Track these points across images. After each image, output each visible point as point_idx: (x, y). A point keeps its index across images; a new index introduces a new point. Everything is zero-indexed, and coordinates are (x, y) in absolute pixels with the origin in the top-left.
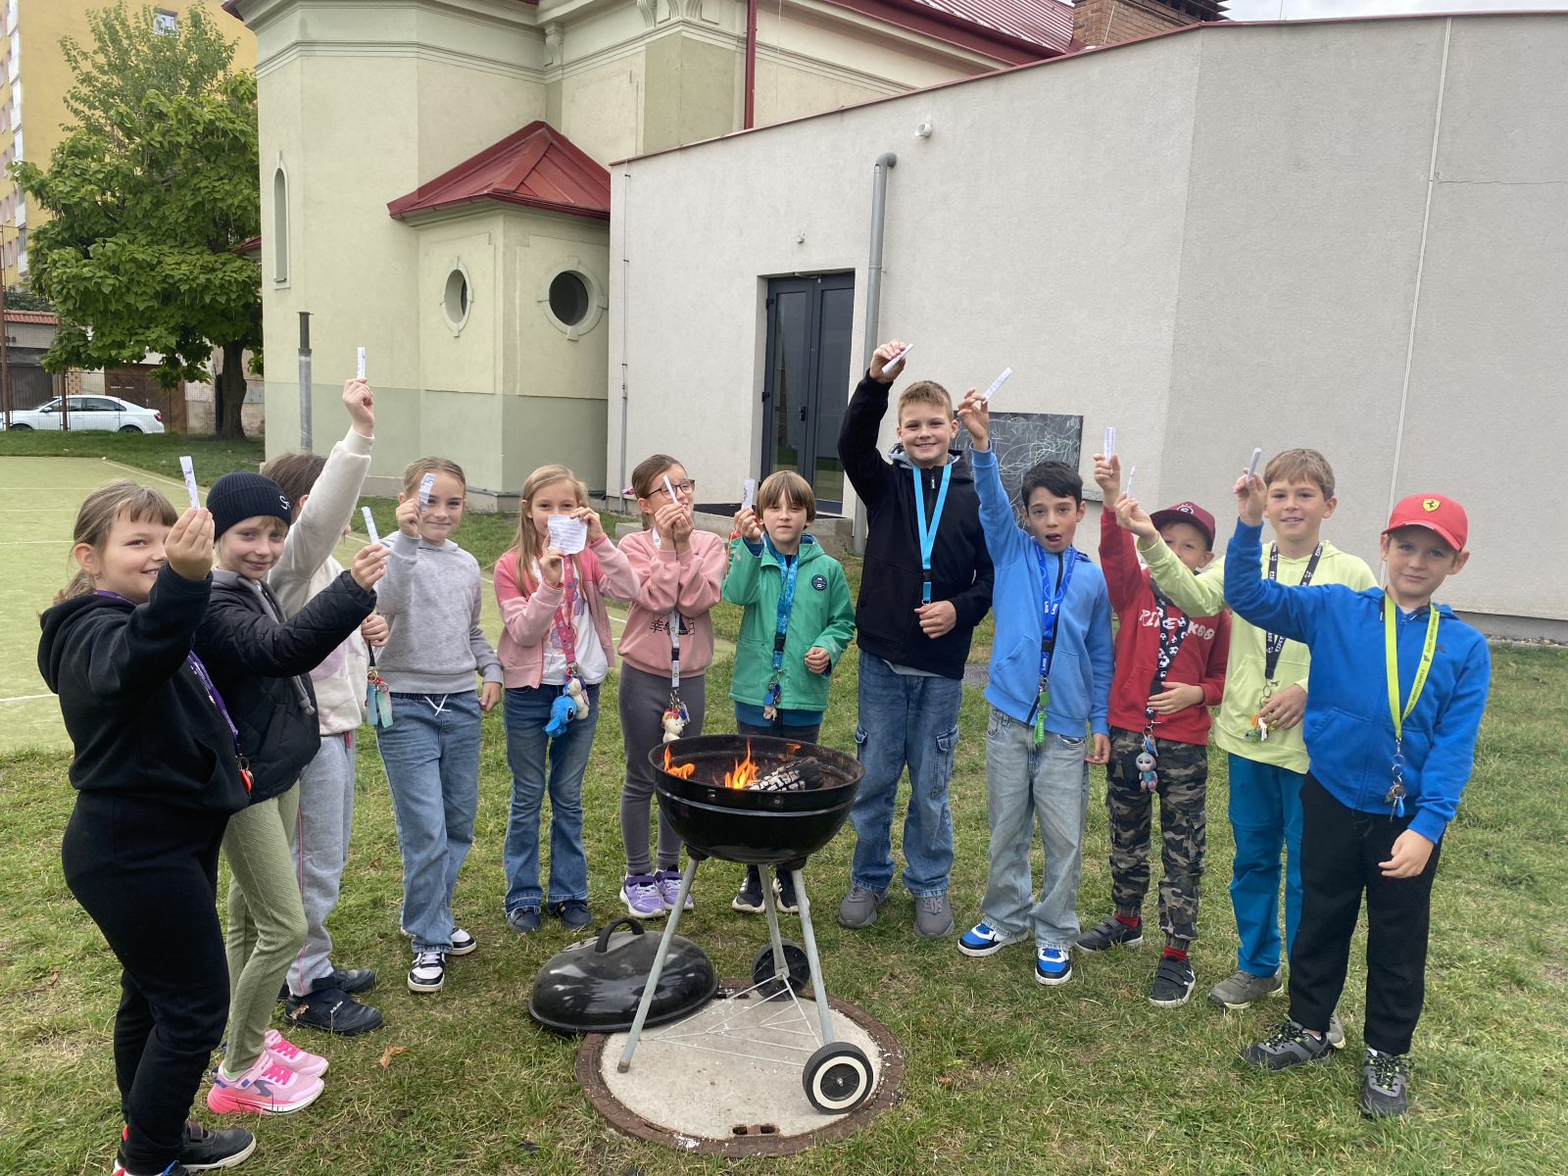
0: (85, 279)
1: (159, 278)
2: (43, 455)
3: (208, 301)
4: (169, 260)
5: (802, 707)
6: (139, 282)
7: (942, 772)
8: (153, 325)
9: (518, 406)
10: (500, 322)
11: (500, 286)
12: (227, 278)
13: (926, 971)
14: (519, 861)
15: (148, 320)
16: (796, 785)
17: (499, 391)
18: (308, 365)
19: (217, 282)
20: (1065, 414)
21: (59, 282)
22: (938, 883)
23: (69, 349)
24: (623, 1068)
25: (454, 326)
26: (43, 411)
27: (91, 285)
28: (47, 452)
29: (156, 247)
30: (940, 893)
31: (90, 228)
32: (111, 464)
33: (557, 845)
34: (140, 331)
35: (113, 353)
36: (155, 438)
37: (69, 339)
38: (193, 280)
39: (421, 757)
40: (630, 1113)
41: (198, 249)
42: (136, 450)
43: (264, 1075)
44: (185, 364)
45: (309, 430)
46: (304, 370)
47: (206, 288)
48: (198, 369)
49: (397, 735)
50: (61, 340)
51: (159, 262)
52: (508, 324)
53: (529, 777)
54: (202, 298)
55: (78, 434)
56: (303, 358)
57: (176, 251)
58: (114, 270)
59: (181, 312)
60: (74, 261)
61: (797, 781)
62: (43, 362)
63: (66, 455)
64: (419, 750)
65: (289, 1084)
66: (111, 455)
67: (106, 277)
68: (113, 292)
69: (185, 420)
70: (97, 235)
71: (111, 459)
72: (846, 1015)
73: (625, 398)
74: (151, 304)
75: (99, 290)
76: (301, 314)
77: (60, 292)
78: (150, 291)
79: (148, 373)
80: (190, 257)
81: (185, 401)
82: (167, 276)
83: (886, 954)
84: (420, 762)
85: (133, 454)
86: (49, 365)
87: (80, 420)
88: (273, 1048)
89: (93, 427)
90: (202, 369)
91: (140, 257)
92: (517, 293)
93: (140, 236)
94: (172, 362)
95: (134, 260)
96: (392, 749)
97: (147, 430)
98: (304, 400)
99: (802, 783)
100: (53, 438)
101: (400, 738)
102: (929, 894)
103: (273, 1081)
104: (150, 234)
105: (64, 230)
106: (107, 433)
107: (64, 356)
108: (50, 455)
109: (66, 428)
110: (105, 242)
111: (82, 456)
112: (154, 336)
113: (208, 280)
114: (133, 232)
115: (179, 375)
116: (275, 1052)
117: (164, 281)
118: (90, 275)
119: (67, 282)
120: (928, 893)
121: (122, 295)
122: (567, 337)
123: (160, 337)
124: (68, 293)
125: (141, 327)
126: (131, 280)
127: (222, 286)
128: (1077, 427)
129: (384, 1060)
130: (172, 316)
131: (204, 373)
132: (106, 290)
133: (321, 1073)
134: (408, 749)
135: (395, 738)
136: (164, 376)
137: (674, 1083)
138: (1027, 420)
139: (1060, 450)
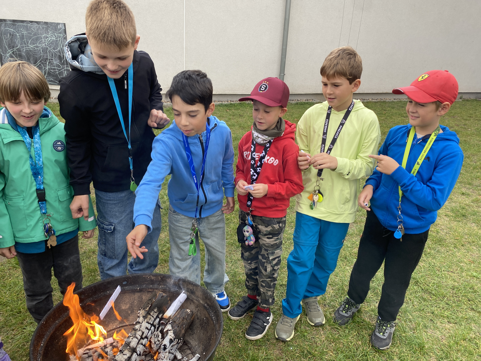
20: (56, 22)
128: (63, 28)
138: (38, 24)
139: (57, 38)
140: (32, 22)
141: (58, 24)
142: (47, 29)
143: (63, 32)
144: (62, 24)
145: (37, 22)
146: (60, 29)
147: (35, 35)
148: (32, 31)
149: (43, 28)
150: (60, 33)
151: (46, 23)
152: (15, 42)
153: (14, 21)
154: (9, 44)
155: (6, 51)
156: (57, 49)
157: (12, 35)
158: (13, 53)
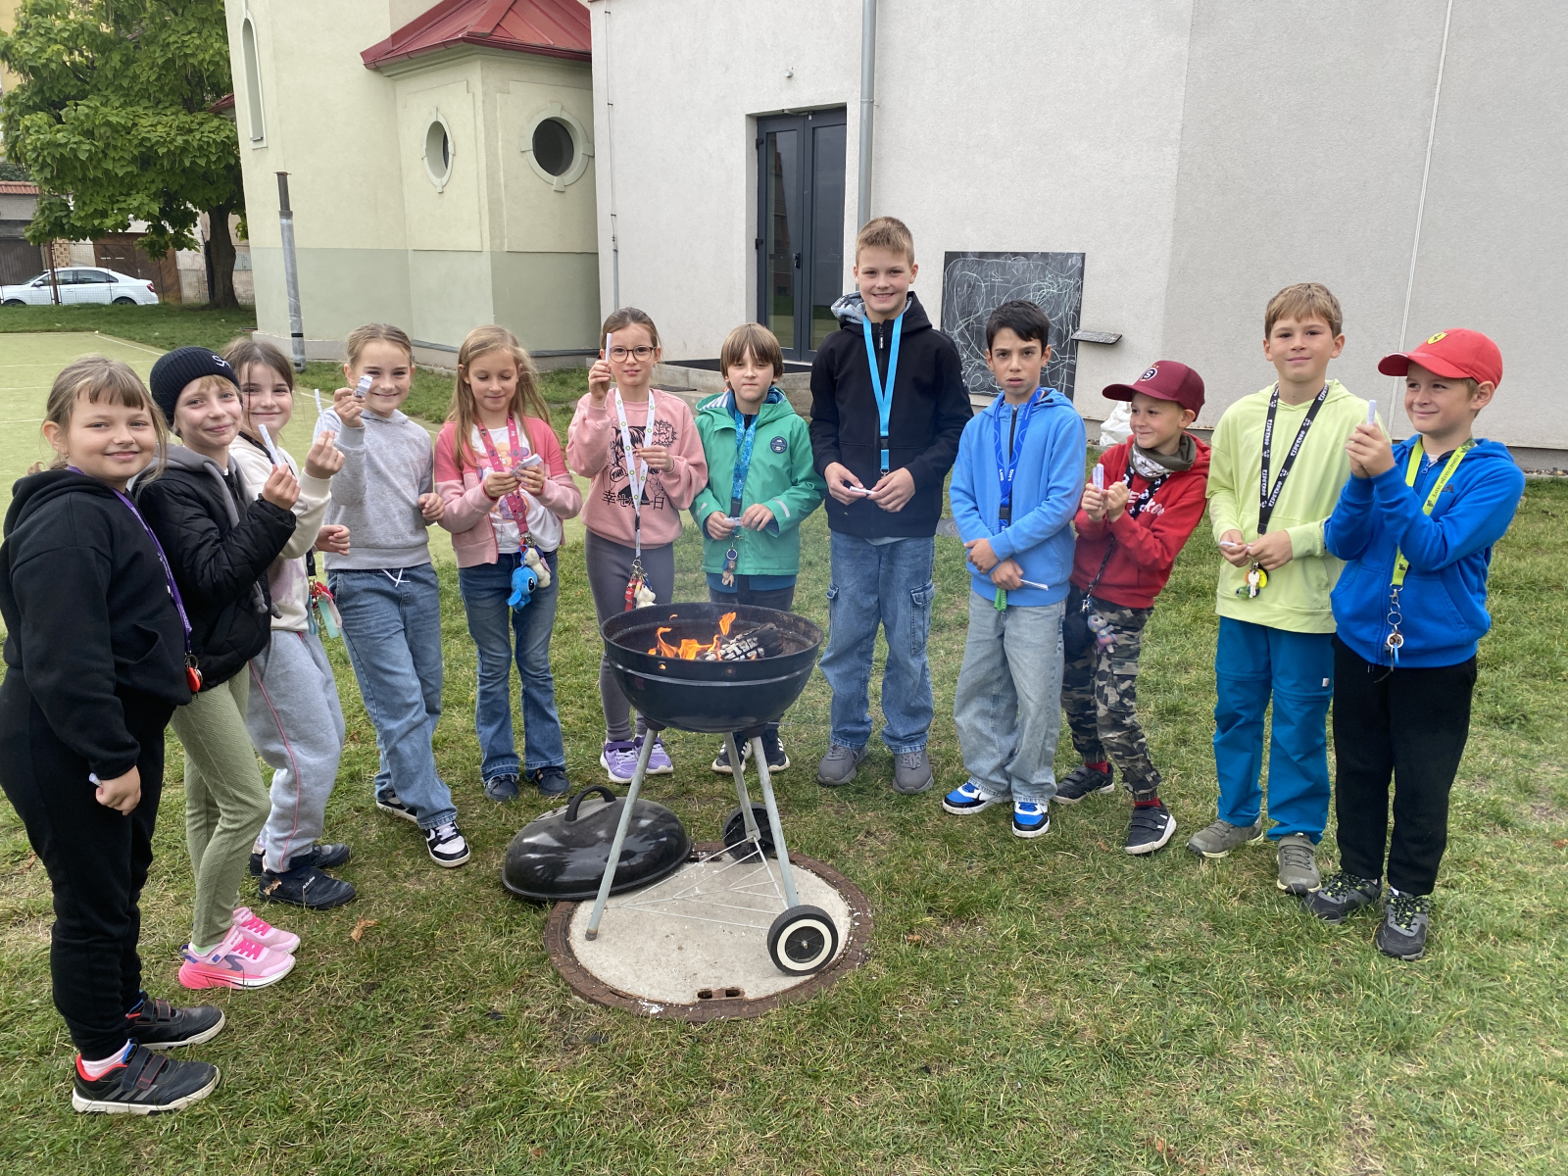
0: (60, 145)
1: (136, 142)
2: (35, 331)
3: (187, 164)
4: (143, 122)
5: (765, 572)
6: (115, 148)
7: (920, 627)
8: (134, 192)
9: (507, 262)
10: (483, 175)
11: (482, 136)
12: (205, 139)
13: (903, 828)
14: (491, 730)
15: (129, 186)
16: (755, 652)
17: (487, 248)
18: (290, 228)
19: (195, 144)
20: (1066, 251)
21: (34, 149)
22: (917, 739)
23: (52, 220)
24: (591, 936)
25: (436, 181)
26: (34, 285)
27: (66, 152)
28: (40, 328)
29: (129, 109)
30: (918, 749)
31: (60, 91)
32: (105, 338)
33: (530, 714)
34: (122, 198)
35: (96, 222)
36: (149, 311)
37: (50, 210)
38: (170, 143)
39: (387, 630)
40: (596, 980)
41: (173, 109)
42: (129, 323)
43: (234, 950)
44: (171, 231)
45: (296, 297)
46: (286, 233)
47: (184, 149)
48: (186, 236)
49: (358, 610)
50: (43, 211)
51: (135, 125)
52: (491, 177)
53: (494, 646)
54: (181, 162)
55: (69, 308)
56: (284, 221)
57: (150, 113)
58: (89, 134)
59: (161, 177)
60: (47, 127)
61: (755, 648)
62: (27, 235)
63: (58, 331)
64: (383, 624)
65: (259, 959)
66: (103, 328)
67: (81, 142)
68: (90, 158)
69: (180, 290)
70: (68, 98)
71: (104, 332)
72: (818, 875)
73: (616, 251)
74: (130, 169)
75: (76, 157)
76: (279, 174)
77: (36, 160)
78: (128, 156)
79: (135, 242)
80: (165, 118)
81: (177, 270)
82: (144, 139)
83: (863, 811)
84: (386, 635)
85: (127, 327)
86: (34, 237)
87: (71, 294)
88: (244, 925)
89: (85, 301)
90: (189, 236)
91: (114, 119)
92: (500, 143)
93: (112, 97)
94: (158, 230)
95: (108, 124)
96: (355, 624)
97: (140, 302)
98: (289, 265)
99: (761, 650)
100: (44, 313)
101: (362, 613)
102: (909, 751)
103: (243, 955)
104: (123, 96)
105: (35, 94)
106: (99, 306)
107: (47, 228)
108: (42, 331)
109: (57, 302)
110: (77, 105)
111: (74, 330)
112: (135, 204)
113: (186, 142)
114: (105, 93)
115: (166, 243)
116: (246, 929)
117: (141, 144)
118: (64, 141)
119: (42, 149)
120: (907, 749)
121: (99, 161)
122: (554, 188)
123: (142, 204)
124: (44, 160)
125: (121, 194)
126: (107, 145)
127: (200, 148)
128: (1079, 265)
129: (355, 934)
130: (153, 181)
131: (192, 240)
132: (83, 156)
133: (292, 950)
134: (373, 623)
135: (357, 614)
136: (152, 244)
137: (642, 949)
138: (1028, 259)
139: (1061, 290)
140: (1015, 254)
141: (1070, 255)
142: (1044, 269)
143: (1077, 274)
144: (1077, 254)
145: (1026, 255)
146: (1073, 266)
147: (1016, 284)
148: (1013, 275)
149: (1036, 267)
150: (1070, 277)
151: (1045, 255)
152: (975, 303)
153: (982, 255)
154: (964, 308)
155: (955, 321)
156: (1057, 314)
157: (973, 287)
158: (967, 327)
